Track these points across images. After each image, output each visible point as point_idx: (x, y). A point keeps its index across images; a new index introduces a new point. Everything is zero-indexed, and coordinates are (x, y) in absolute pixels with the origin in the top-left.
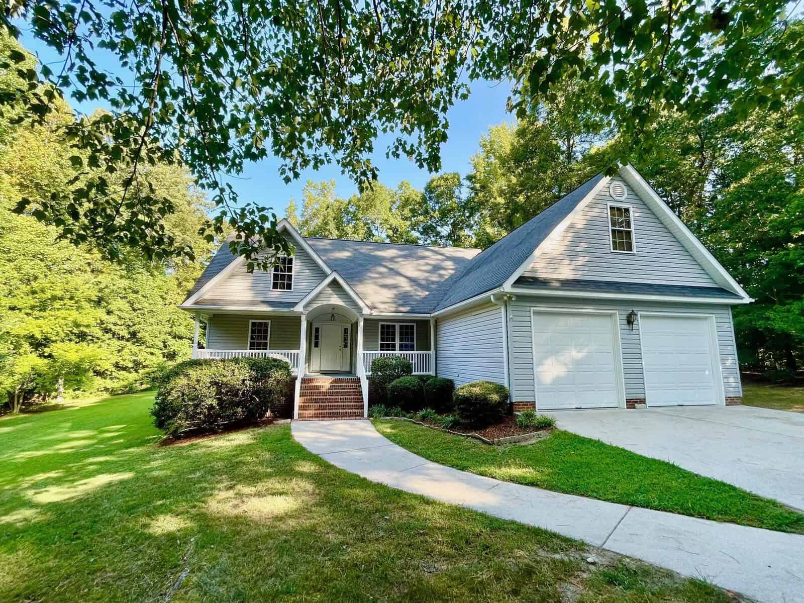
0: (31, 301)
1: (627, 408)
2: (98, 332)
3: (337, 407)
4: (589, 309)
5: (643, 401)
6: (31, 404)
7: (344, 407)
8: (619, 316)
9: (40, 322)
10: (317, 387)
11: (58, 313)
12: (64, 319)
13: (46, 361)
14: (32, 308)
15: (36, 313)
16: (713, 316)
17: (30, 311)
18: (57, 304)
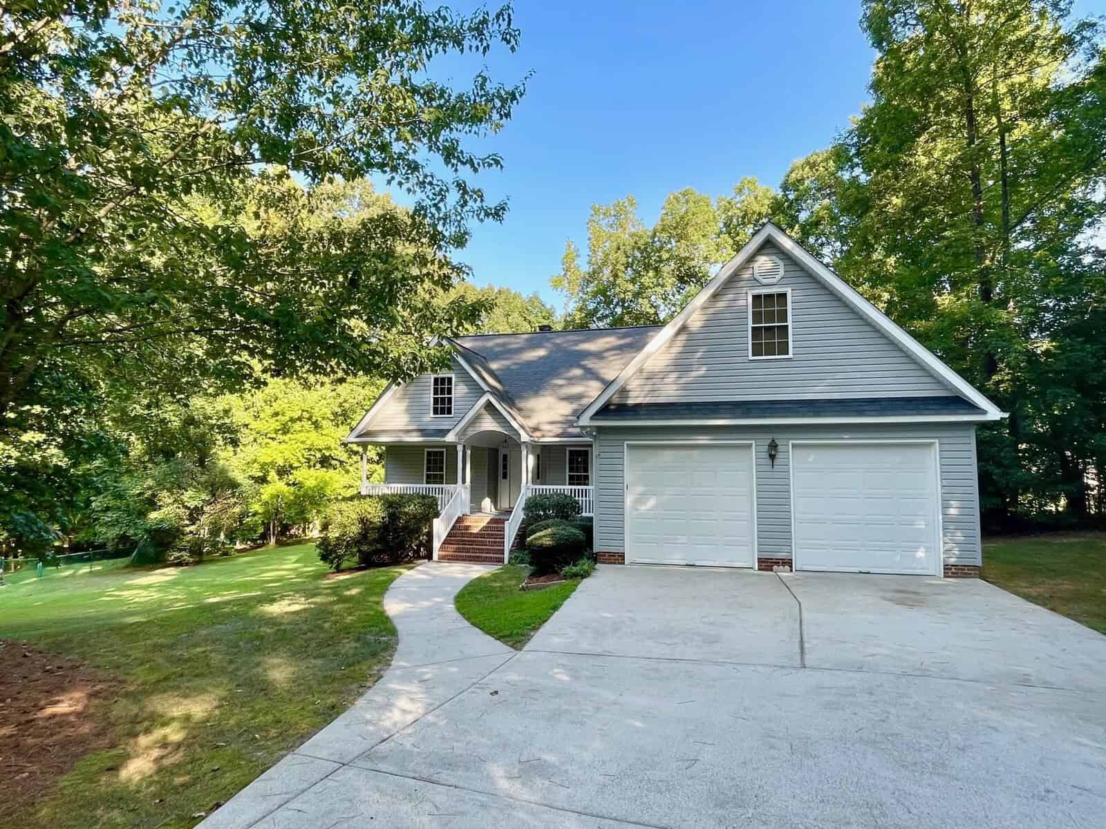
0: (274, 424)
1: (759, 569)
2: (343, 456)
3: (482, 551)
4: (703, 440)
5: (788, 563)
6: (291, 536)
7: (488, 551)
8: (757, 448)
9: (283, 446)
10: (467, 528)
11: (297, 436)
12: (303, 442)
13: (292, 489)
14: (276, 431)
15: (280, 437)
16: (937, 441)
17: (274, 436)
18: (297, 426)
